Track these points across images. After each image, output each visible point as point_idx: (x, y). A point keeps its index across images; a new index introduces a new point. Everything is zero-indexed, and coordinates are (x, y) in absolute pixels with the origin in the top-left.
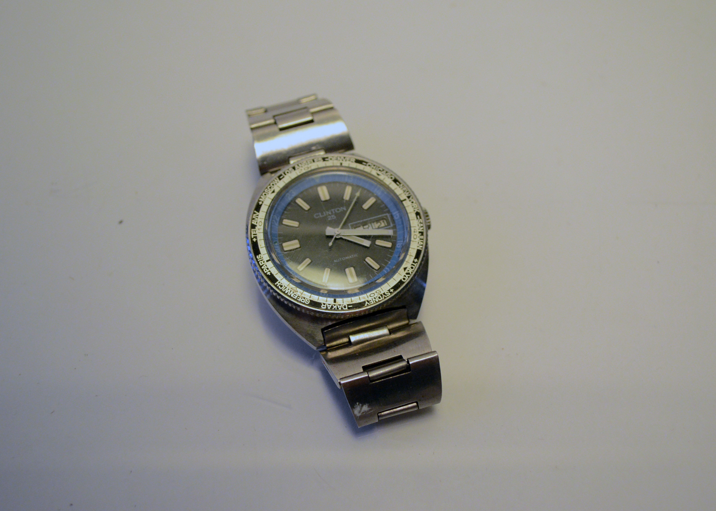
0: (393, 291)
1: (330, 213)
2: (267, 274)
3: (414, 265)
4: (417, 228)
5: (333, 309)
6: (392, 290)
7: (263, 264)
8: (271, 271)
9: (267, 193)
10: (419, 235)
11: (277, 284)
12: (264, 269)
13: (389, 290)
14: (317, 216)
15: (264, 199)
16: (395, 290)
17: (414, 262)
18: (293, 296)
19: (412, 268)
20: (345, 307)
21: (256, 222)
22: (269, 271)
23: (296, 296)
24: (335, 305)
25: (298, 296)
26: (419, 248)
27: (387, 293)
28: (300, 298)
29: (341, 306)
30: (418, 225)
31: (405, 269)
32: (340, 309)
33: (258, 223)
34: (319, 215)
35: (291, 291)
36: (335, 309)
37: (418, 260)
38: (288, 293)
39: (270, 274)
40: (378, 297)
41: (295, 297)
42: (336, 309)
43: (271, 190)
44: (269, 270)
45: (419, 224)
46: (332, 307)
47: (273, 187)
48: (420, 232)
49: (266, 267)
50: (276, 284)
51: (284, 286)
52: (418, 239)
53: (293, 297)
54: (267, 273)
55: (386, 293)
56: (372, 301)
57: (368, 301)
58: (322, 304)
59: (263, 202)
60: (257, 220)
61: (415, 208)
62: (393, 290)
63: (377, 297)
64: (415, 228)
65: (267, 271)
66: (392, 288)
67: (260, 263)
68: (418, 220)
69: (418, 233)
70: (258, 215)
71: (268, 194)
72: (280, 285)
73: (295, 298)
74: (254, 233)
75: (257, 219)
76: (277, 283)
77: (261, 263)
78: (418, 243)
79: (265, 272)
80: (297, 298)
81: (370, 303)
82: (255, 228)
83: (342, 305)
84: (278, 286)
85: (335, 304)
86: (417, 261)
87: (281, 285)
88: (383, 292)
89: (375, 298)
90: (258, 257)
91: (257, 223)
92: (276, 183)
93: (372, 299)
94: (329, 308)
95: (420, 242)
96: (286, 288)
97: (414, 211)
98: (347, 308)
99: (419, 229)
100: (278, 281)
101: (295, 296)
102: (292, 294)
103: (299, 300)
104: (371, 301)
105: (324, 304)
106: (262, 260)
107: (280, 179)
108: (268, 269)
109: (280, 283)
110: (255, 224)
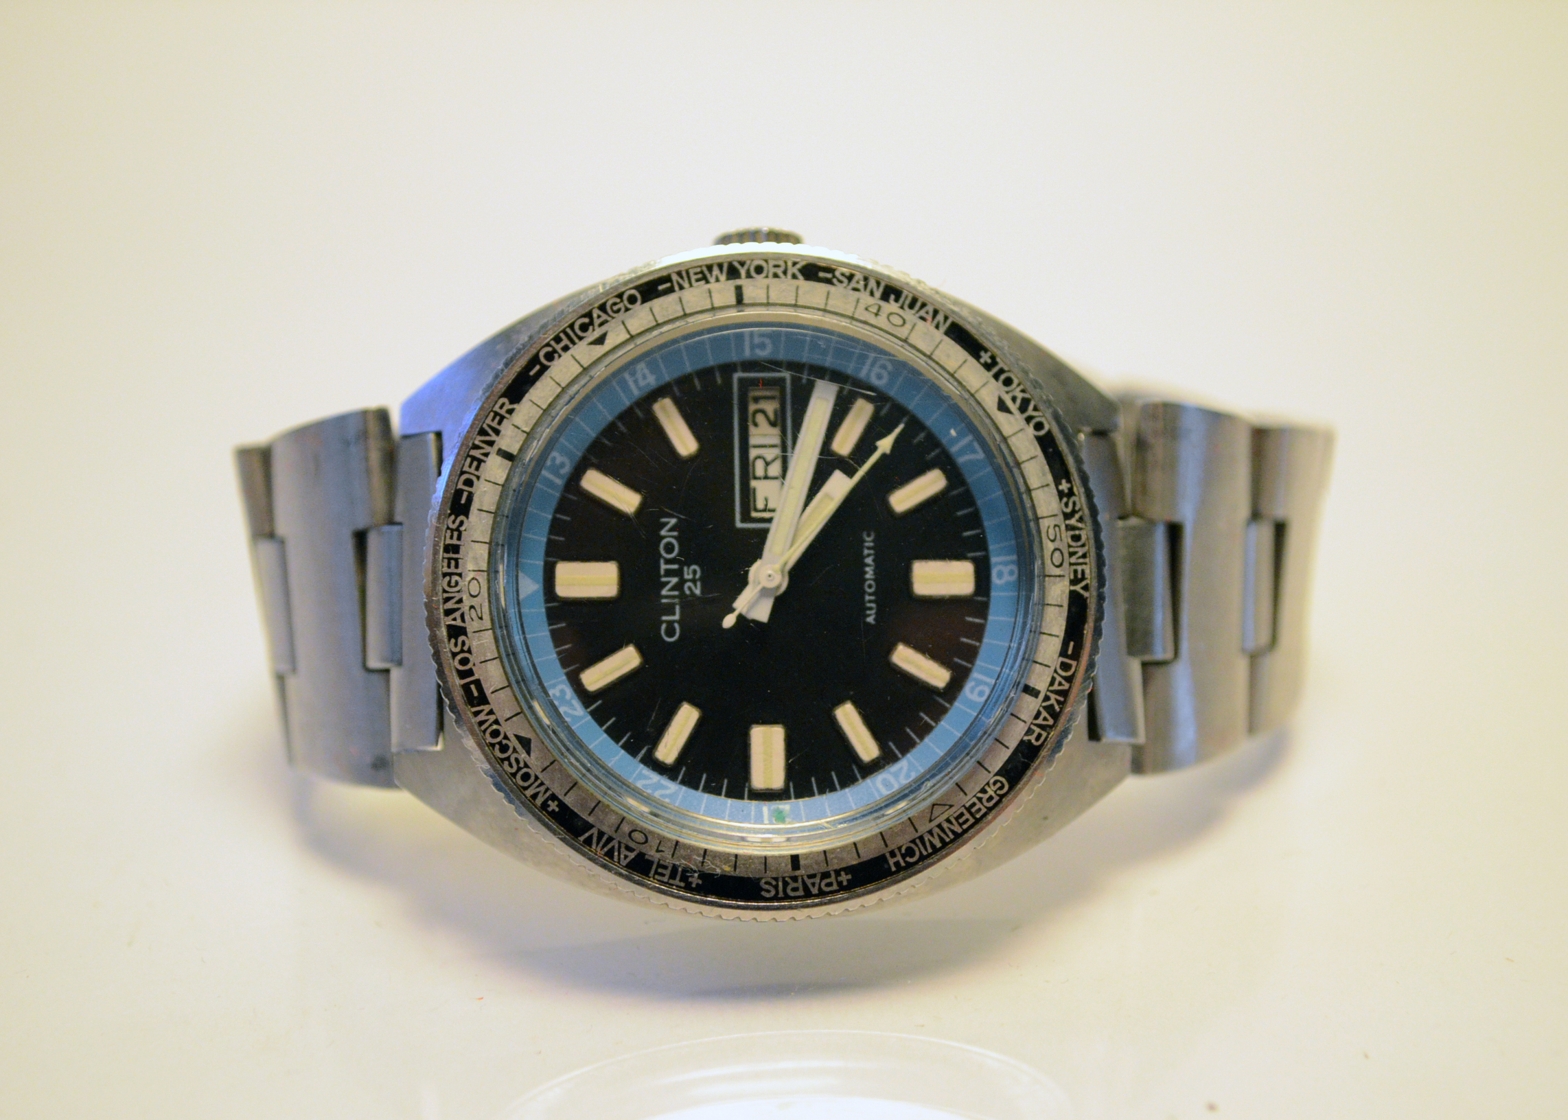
0: (1069, 481)
1: (674, 580)
2: (845, 883)
3: (1002, 371)
4: (865, 298)
5: (1057, 708)
6: (1064, 486)
7: (799, 884)
8: (837, 867)
9: (519, 769)
10: (892, 306)
11: (897, 864)
12: (820, 889)
13: (1061, 494)
14: (670, 632)
15: (542, 789)
16: (1067, 476)
17: (988, 367)
18: (961, 825)
19: (1008, 382)
20: (1065, 667)
21: (624, 852)
22: (838, 873)
23: (967, 816)
24: (1047, 698)
25: (969, 809)
26: (943, 328)
27: (1066, 505)
28: (979, 805)
29: (1058, 679)
30: (855, 289)
31: (1002, 406)
32: (1066, 686)
33: (632, 845)
34: (670, 623)
35: (939, 826)
36: (1058, 702)
37: (986, 350)
38: (942, 840)
39: (849, 877)
40: (1073, 544)
41: (967, 820)
42: (1062, 699)
43: (515, 750)
44: (833, 874)
45: (853, 284)
46: (1049, 709)
47: (506, 737)
48: (885, 297)
49: (817, 880)
50: (894, 869)
51: (913, 841)
52: (909, 315)
53: (965, 827)
54: (840, 884)
55: (1069, 510)
56: (1079, 568)
57: (1074, 582)
58: (1026, 738)
59: (553, 797)
60: (620, 843)
61: (785, 273)
62: (1064, 481)
63: (1070, 546)
64: (862, 306)
65: (833, 879)
66: (1057, 483)
67: (792, 894)
68: (835, 281)
69: (882, 303)
70: (601, 834)
71: (526, 766)
72: (903, 856)
73: (972, 821)
74: (667, 872)
75: (615, 843)
76: (891, 861)
77: (795, 889)
78: (923, 319)
79: (835, 887)
80: (972, 814)
81: (1083, 578)
82: (650, 863)
83: (1055, 675)
84: (903, 864)
85: (1041, 696)
86: (989, 354)
87: (903, 851)
88: (1061, 517)
89: (1071, 554)
90: (768, 891)
91: (629, 849)
92: (492, 718)
93: (1071, 564)
94: (1051, 722)
95: (922, 313)
96: (921, 838)
97: (794, 277)
98: (1074, 663)
99: (872, 294)
100: (888, 855)
101: (961, 821)
102: (952, 827)
103: (984, 810)
104: (1076, 572)
105: (1029, 732)
106: (786, 884)
107: (483, 700)
108: (825, 875)
109: (897, 851)
110: (632, 855)
